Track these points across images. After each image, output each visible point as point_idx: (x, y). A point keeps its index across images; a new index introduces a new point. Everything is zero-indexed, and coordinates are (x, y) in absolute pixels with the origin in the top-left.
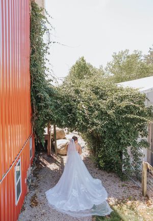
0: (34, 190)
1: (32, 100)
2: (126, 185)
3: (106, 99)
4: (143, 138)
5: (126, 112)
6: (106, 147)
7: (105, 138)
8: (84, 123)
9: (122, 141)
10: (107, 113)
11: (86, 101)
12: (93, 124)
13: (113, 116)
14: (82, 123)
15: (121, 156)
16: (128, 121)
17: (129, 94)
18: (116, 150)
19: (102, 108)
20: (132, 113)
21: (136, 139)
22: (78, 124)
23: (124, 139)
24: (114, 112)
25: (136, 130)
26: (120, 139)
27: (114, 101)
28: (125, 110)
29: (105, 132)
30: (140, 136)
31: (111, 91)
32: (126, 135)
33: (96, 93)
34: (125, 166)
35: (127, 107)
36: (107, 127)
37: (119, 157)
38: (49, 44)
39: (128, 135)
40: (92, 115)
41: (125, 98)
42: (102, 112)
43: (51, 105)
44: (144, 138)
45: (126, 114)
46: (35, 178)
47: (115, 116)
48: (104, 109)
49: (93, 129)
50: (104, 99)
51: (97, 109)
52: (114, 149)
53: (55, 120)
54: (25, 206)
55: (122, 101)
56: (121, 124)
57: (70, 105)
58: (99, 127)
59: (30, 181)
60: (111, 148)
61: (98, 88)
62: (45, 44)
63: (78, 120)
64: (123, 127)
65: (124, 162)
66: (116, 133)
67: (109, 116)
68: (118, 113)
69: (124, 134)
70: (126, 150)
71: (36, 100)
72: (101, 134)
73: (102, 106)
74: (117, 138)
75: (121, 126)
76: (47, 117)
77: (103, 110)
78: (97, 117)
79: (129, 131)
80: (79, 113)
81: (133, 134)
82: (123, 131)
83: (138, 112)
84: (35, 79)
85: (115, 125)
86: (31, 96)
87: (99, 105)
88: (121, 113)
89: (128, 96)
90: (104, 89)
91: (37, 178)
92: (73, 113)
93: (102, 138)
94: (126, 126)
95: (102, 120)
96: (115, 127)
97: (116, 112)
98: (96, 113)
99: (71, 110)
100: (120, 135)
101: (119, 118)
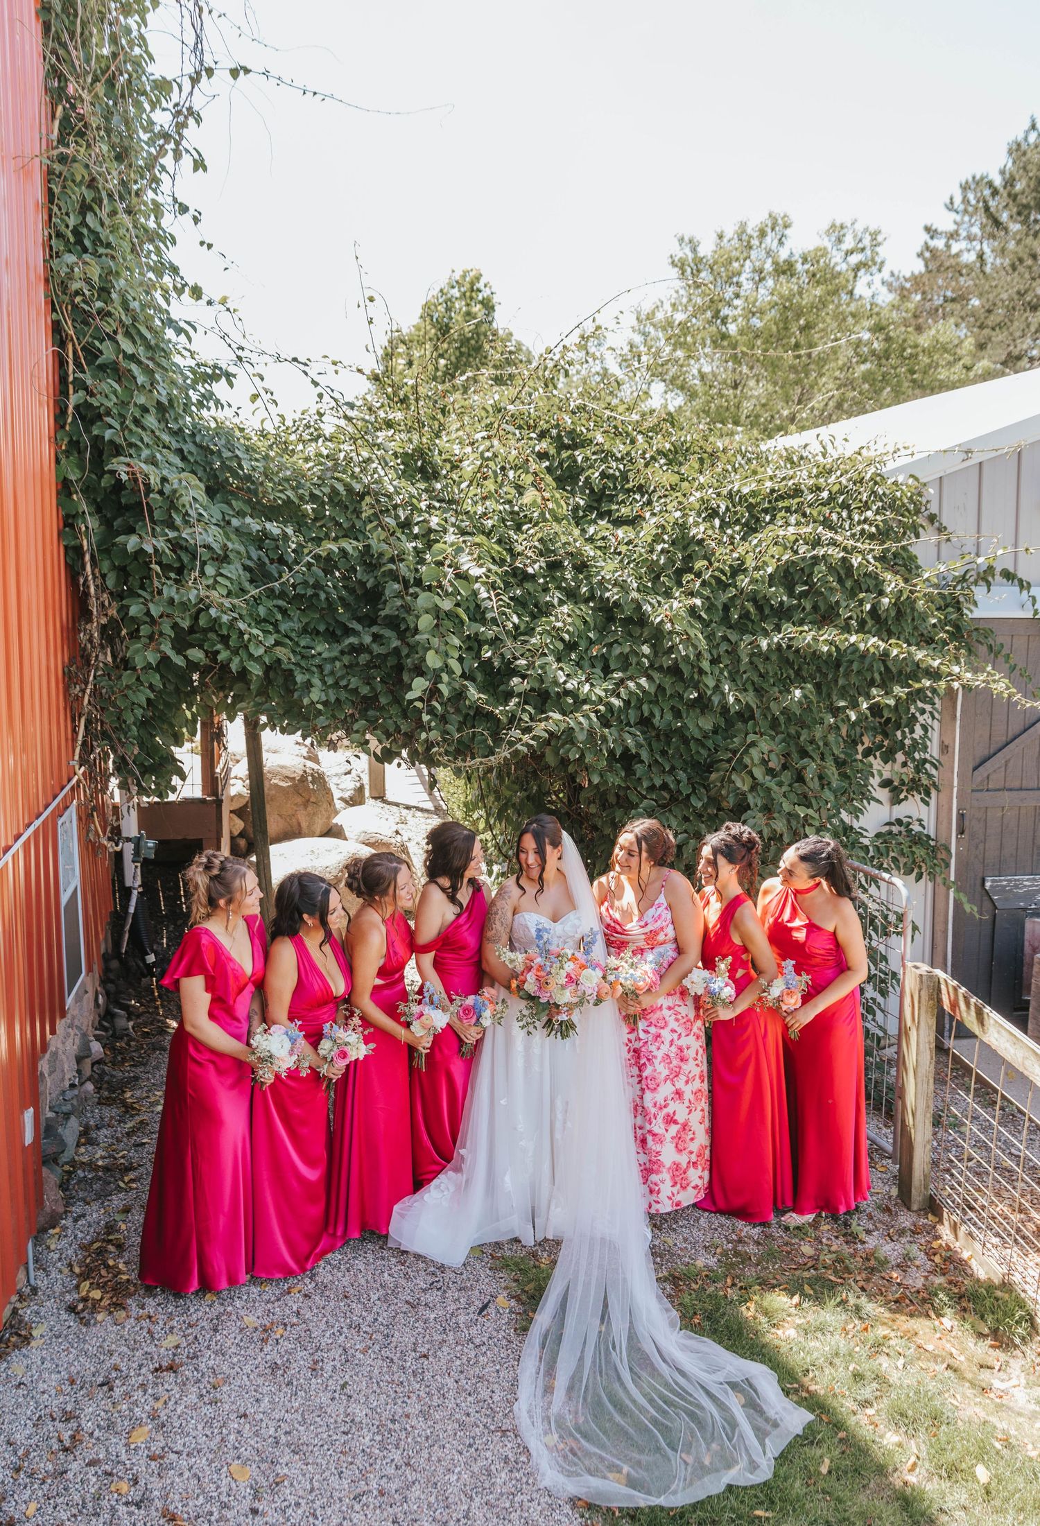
0: (102, 1196)
1: (69, 522)
3: (634, 521)
4: (900, 811)
5: (783, 614)
7: (627, 806)
8: (474, 694)
10: (640, 620)
11: (488, 534)
12: (543, 698)
13: (691, 641)
14: (459, 695)
16: (800, 679)
17: (803, 476)
19: (605, 586)
20: (825, 616)
21: (856, 812)
22: (434, 692)
23: (768, 809)
24: (692, 611)
25: (854, 742)
27: (698, 531)
28: (779, 596)
29: (627, 759)
30: (883, 794)
31: (674, 457)
32: (786, 777)
33: (567, 477)
35: (788, 576)
36: (645, 722)
38: (195, 80)
39: (800, 778)
40: (530, 631)
41: (772, 511)
42: (606, 609)
43: (222, 559)
44: (912, 808)
45: (789, 628)
46: (110, 1112)
47: (703, 644)
48: (623, 586)
49: (540, 729)
50: (619, 522)
51: (571, 595)
53: (256, 670)
54: (27, 1313)
55: (751, 528)
56: (750, 698)
57: (370, 560)
58: (583, 720)
59: (70, 1131)
61: (576, 441)
62: (163, 86)
63: (433, 660)
64: (764, 725)
66: (709, 768)
67: (657, 636)
68: (726, 620)
69: (771, 772)
71: (107, 523)
72: (600, 775)
73: (608, 568)
75: (746, 715)
76: (196, 654)
77: (613, 595)
78: (571, 646)
79: (804, 754)
80: (437, 612)
81: (832, 772)
82: (765, 747)
83: (874, 611)
84: (92, 354)
85: (702, 704)
86: (65, 487)
87: (582, 567)
88: (745, 625)
89: (797, 492)
90: (620, 448)
91: (129, 1109)
92: (394, 623)
93: (604, 805)
94: (785, 711)
95: (607, 671)
96: (707, 723)
97: (710, 608)
98: (565, 616)
99: (374, 596)
100: (741, 783)
101: (733, 652)
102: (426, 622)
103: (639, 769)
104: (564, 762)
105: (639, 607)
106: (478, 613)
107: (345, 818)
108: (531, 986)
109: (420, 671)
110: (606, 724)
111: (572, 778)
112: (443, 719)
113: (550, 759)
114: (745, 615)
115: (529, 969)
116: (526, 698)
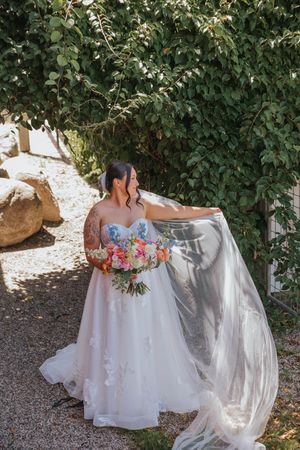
2: (291, 348)
5: (283, 23)
6: (198, 189)
7: (189, 150)
8: (89, 84)
9: (268, 156)
10: (194, 31)
12: (134, 83)
13: (226, 44)
14: (80, 84)
15: (263, 225)
16: (295, 65)
18: (244, 202)
19: (169, 9)
22: (64, 82)
23: (276, 149)
24: (226, 24)
26: (261, 147)
29: (188, 121)
32: (287, 128)
34: (282, 269)
36: (198, 97)
37: (257, 233)
39: (296, 129)
40: (124, 41)
42: (171, 25)
45: (287, 33)
47: (233, 46)
48: (183, 10)
49: (133, 103)
51: (149, 16)
52: (233, 195)
56: (264, 79)
58: (160, 97)
60: (221, 195)
63: (61, 61)
64: (272, 95)
65: (279, 254)
66: (239, 125)
67: (204, 41)
68: (247, 29)
69: (277, 125)
70: (286, 199)
72: (170, 132)
74: (243, 145)
75: (261, 90)
77: (176, 15)
78: (150, 50)
82: (274, 109)
85: (233, 83)
88: (259, 32)
92: (34, 39)
93: (173, 149)
94: (286, 86)
95: (173, 65)
96: (237, 96)
97: (237, 21)
98: (145, 30)
99: (22, 22)
100: (259, 133)
101: (253, 50)
102: (55, 36)
103: (195, 126)
104: (148, 124)
105: (192, 23)
106: (89, 30)
107: (9, 165)
108: (116, 264)
109: (54, 68)
110: (173, 99)
111: (152, 134)
112: (71, 100)
113: (139, 122)
114: (260, 25)
115: (111, 254)
116: (122, 83)
